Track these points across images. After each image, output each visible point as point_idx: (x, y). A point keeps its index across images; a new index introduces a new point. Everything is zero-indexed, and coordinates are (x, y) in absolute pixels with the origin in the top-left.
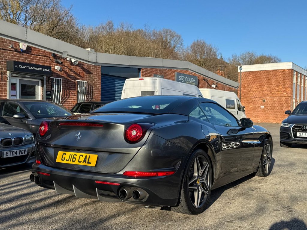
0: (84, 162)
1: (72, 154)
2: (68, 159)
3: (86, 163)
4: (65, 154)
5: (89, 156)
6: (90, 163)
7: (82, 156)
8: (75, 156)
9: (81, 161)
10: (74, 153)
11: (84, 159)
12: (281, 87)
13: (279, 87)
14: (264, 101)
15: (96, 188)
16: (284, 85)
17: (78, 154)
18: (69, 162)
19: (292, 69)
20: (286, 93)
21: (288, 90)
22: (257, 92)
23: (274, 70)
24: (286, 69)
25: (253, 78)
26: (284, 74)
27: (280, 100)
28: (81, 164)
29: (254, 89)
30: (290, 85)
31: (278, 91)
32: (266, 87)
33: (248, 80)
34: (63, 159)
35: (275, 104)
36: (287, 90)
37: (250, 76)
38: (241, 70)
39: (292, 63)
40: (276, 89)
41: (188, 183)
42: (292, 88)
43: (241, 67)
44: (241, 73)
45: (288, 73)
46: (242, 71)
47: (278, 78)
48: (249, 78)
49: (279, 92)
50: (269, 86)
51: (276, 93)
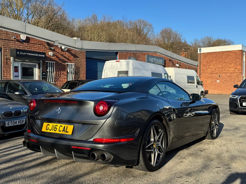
0: (63, 131)
1: (54, 125)
2: (51, 129)
3: (64, 132)
4: (49, 125)
5: (67, 127)
6: (68, 132)
7: (62, 126)
8: (56, 127)
9: (61, 131)
10: (55, 124)
11: (63, 129)
12: (233, 65)
13: (232, 65)
14: (220, 76)
15: (72, 152)
16: (235, 63)
17: (59, 125)
18: (51, 131)
19: (242, 50)
20: (237, 70)
21: (239, 67)
22: (214, 69)
23: (227, 51)
24: (237, 50)
25: (210, 58)
26: (235, 54)
27: (232, 75)
28: (61, 133)
29: (212, 67)
30: (240, 63)
31: (230, 68)
32: (221, 65)
33: (206, 59)
34: (47, 129)
35: (229, 79)
36: (238, 68)
37: (208, 56)
38: (200, 52)
39: (242, 45)
40: (229, 66)
41: (146, 147)
42: (242, 66)
43: (200, 49)
44: (200, 54)
45: (238, 53)
46: (201, 52)
47: (231, 57)
48: (207, 58)
49: (232, 69)
50: (223, 64)
51: (229, 70)
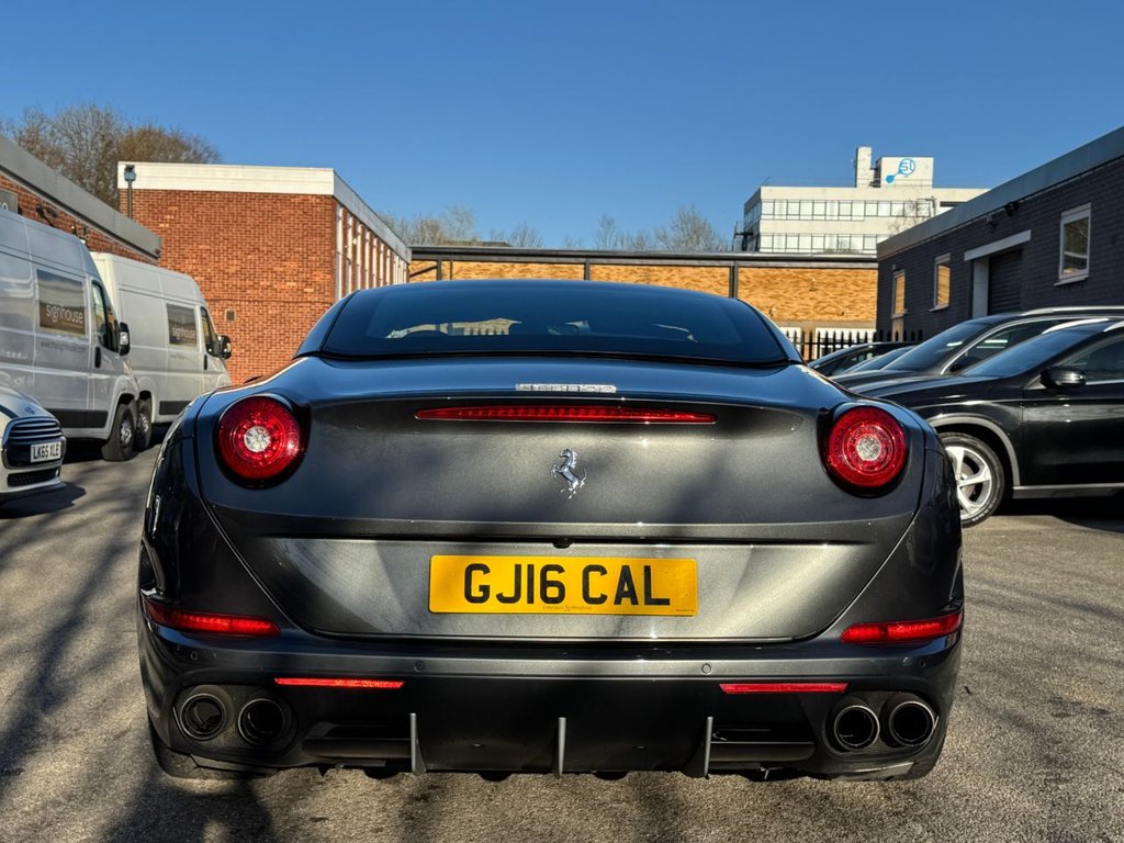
1: (531, 568)
4: (482, 567)
5: (647, 569)
7: (599, 569)
8: (552, 576)
9: (604, 598)
11: (621, 586)
12: (294, 265)
13: (287, 263)
14: (230, 316)
16: (304, 259)
19: (333, 197)
20: (312, 290)
21: (319, 277)
22: (203, 278)
23: (266, 195)
24: (313, 195)
25: (182, 220)
26: (305, 213)
27: (292, 315)
29: (190, 267)
30: (327, 259)
31: (281, 277)
32: (235, 262)
33: (162, 225)
35: (274, 332)
36: (317, 279)
37: (170, 208)
38: (130, 181)
39: (335, 173)
40: (275, 269)
42: (333, 272)
43: (129, 169)
44: (130, 191)
45: (319, 209)
46: (135, 186)
47: (284, 227)
48: (168, 217)
49: (288, 284)
50: (249, 257)
51: (275, 286)
